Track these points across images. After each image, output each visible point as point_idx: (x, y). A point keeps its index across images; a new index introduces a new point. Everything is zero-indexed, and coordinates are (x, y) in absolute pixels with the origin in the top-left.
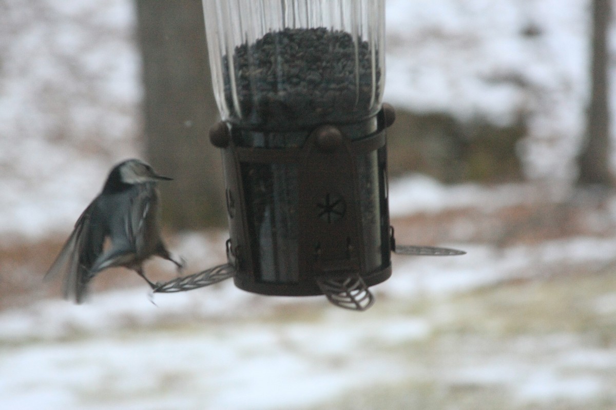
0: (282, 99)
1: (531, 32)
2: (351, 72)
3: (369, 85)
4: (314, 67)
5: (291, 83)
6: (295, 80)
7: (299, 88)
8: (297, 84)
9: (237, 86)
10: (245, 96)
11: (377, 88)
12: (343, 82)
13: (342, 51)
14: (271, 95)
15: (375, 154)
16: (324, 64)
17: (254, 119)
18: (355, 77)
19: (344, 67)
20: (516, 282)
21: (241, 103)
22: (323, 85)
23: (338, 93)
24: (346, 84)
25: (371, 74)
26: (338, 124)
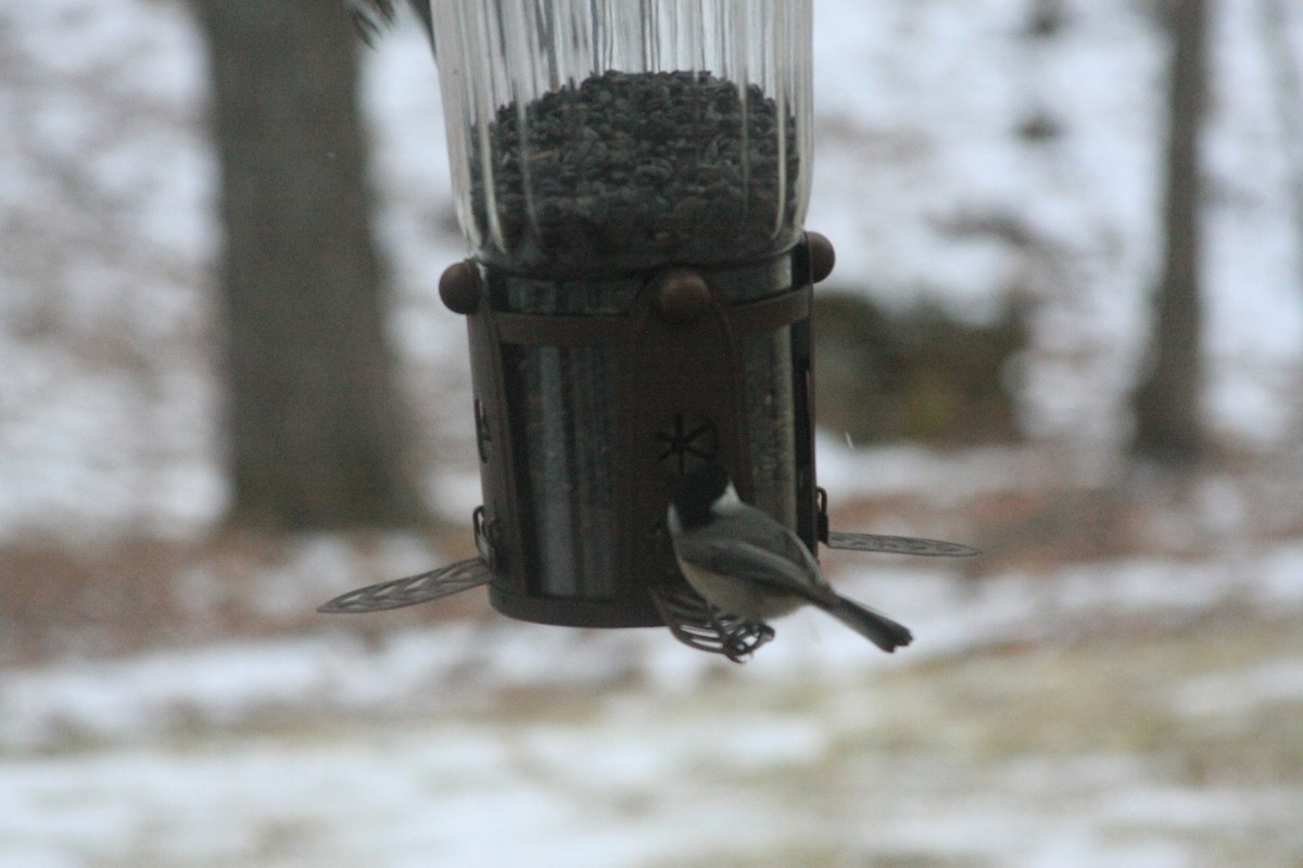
0: (587, 214)
1: (1038, 130)
2: (735, 161)
3: (772, 187)
4: (662, 148)
5: (609, 180)
6: (618, 175)
7: (627, 192)
8: (622, 182)
9: (497, 183)
10: (511, 204)
11: (791, 195)
12: (717, 179)
13: (719, 117)
14: (563, 203)
15: (784, 335)
16: (681, 143)
17: (530, 253)
18: (741, 171)
19: (722, 149)
20: (1005, 648)
21: (503, 219)
22: (676, 185)
23: (704, 202)
24: (723, 182)
25: (775, 166)
26: (701, 268)
